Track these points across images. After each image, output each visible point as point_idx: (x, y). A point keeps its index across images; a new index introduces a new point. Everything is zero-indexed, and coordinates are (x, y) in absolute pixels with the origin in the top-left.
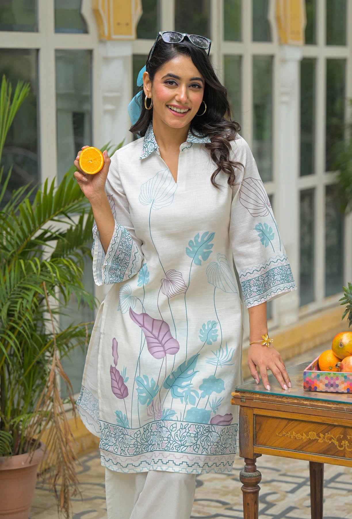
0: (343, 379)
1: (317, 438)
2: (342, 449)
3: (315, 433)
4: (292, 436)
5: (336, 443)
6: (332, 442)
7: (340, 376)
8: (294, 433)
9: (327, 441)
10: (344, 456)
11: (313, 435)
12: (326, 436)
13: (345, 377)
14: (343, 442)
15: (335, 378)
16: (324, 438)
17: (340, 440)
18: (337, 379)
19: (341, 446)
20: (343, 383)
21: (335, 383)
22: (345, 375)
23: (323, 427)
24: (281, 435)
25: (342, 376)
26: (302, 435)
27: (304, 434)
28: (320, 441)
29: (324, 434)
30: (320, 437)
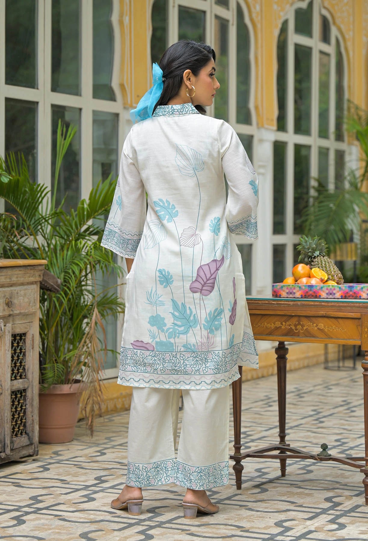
0: (298, 289)
1: (281, 325)
2: (297, 331)
3: (280, 323)
4: (264, 326)
5: (293, 328)
6: (291, 327)
7: (296, 286)
8: (266, 324)
9: (287, 327)
10: (298, 336)
11: (278, 324)
12: (287, 324)
13: (300, 287)
14: (298, 326)
15: (293, 288)
16: (285, 325)
17: (296, 326)
18: (294, 289)
19: (296, 330)
20: (298, 291)
21: (293, 291)
22: (300, 286)
23: (285, 318)
24: (257, 326)
25: (298, 287)
26: (271, 325)
27: (272, 324)
28: (283, 327)
29: (286, 323)
30: (283, 325)
